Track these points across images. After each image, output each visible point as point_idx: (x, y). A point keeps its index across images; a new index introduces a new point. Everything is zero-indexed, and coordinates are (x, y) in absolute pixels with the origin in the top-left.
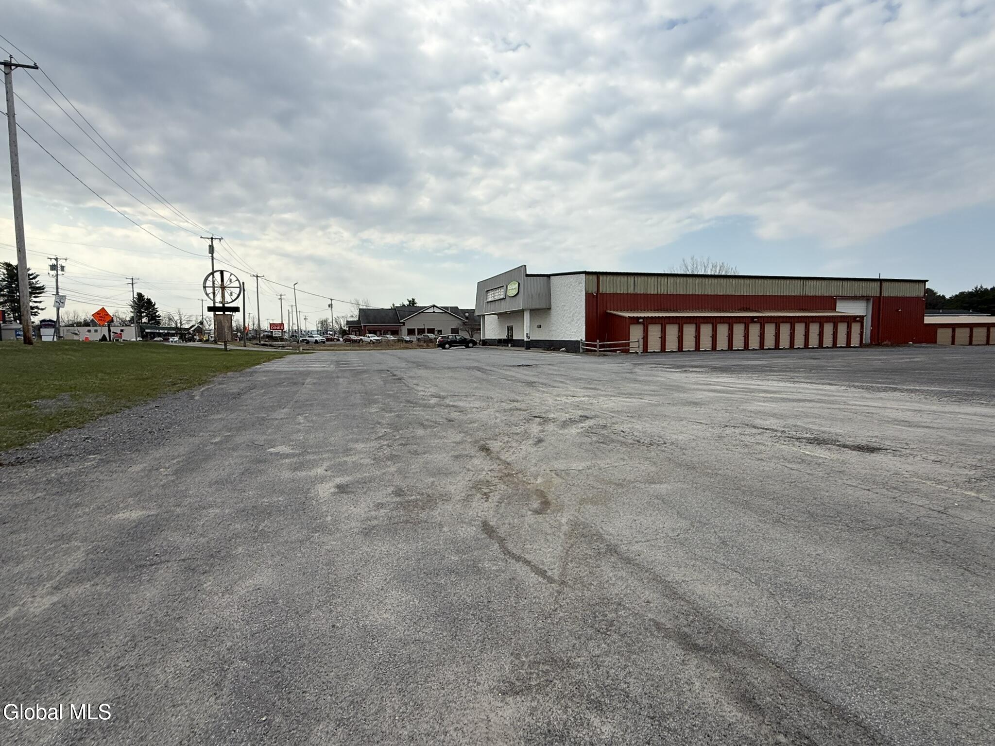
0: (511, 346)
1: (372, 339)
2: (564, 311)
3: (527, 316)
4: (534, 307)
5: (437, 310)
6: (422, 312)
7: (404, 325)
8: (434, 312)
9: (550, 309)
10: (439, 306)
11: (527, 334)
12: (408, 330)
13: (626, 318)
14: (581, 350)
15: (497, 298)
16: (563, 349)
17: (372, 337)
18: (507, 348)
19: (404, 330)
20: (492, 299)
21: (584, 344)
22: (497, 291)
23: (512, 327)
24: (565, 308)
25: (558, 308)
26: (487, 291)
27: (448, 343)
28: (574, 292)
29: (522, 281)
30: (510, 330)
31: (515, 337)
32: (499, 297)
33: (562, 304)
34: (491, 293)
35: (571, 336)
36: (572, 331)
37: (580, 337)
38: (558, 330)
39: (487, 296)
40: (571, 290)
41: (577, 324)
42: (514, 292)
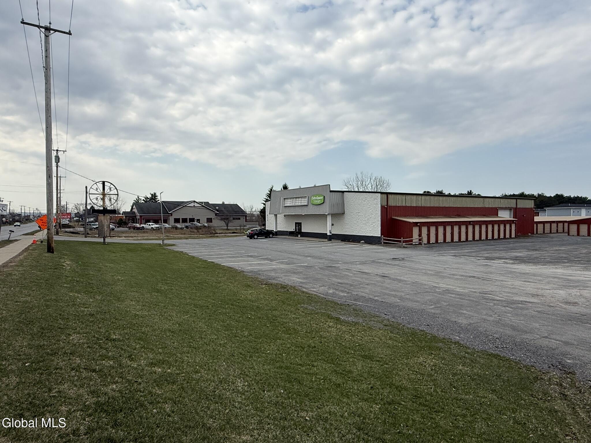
0: (301, 236)
1: (153, 226)
2: (359, 216)
3: (329, 218)
4: (335, 212)
5: (196, 205)
6: (185, 206)
7: (172, 215)
8: (194, 206)
9: (344, 213)
10: (197, 201)
11: (330, 230)
12: (175, 219)
13: (410, 222)
14: (383, 243)
15: (297, 204)
16: (363, 241)
17: (152, 225)
18: (296, 238)
19: (172, 219)
20: (291, 205)
21: (384, 239)
22: (298, 200)
23: (301, 223)
24: (359, 214)
25: (353, 214)
26: (284, 199)
27: (256, 234)
28: (369, 204)
29: (328, 195)
30: (299, 225)
31: (303, 230)
32: (300, 204)
33: (357, 211)
34: (289, 200)
35: (366, 233)
36: (368, 229)
37: (376, 234)
38: (352, 228)
39: (284, 202)
40: (365, 202)
41: (372, 226)
42: (319, 202)
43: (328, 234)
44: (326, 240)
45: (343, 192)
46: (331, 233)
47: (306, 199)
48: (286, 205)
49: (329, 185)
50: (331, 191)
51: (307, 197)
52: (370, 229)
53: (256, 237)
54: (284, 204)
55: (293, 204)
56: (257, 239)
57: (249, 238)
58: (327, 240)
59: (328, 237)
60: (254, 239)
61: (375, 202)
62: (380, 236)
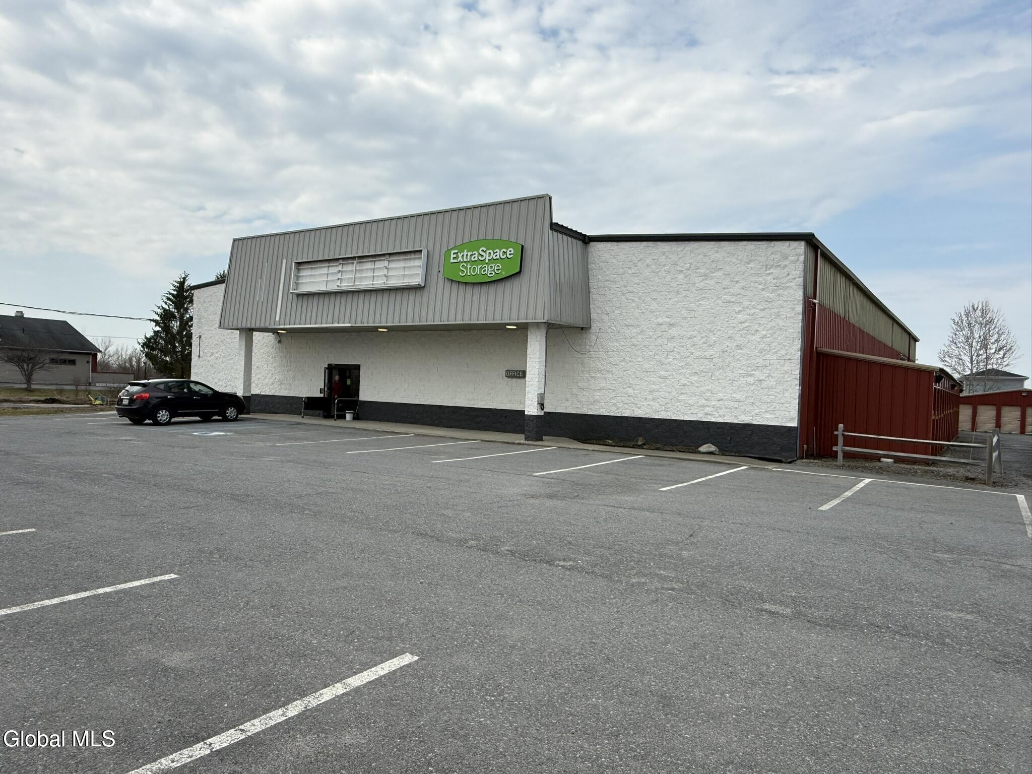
0: (358, 418)
2: (670, 339)
3: (535, 342)
11: (539, 396)
15: (365, 284)
20: (332, 287)
22: (369, 266)
23: (358, 367)
24: (674, 331)
25: (635, 331)
26: (299, 264)
27: (164, 404)
28: (736, 289)
31: (366, 394)
32: (379, 283)
33: (660, 320)
34: (325, 271)
35: (708, 409)
36: (721, 395)
37: (769, 416)
38: (630, 391)
39: (298, 277)
40: (712, 282)
41: (751, 380)
42: (491, 272)
43: (532, 409)
44: (520, 438)
45: (586, 240)
46: (542, 406)
47: (418, 263)
48: (304, 289)
49: (550, 198)
50: (557, 228)
51: (424, 253)
52: (737, 396)
53: (163, 415)
54: (297, 284)
55: (346, 286)
56: (169, 423)
57: (126, 420)
58: (523, 436)
59: (532, 426)
60: (157, 423)
61: (770, 278)
62: (794, 424)
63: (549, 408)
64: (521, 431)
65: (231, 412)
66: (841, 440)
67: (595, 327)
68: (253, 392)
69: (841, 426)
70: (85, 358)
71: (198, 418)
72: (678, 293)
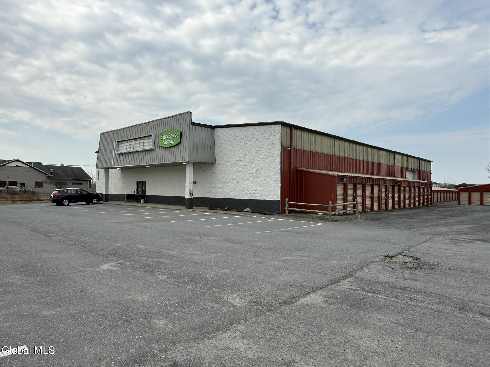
0: (144, 202)
2: (240, 166)
3: (189, 172)
4: (199, 160)
9: (213, 163)
11: (190, 191)
13: (332, 176)
14: (287, 212)
15: (137, 149)
16: (248, 209)
18: (137, 204)
20: (128, 151)
21: (290, 205)
22: (138, 142)
23: (145, 182)
24: (241, 163)
25: (229, 163)
26: (118, 142)
27: (66, 198)
28: (260, 146)
29: (187, 130)
30: (141, 185)
31: (148, 193)
32: (141, 148)
33: (237, 159)
34: (126, 144)
35: (252, 194)
36: (256, 189)
37: (271, 196)
38: (228, 188)
39: (118, 147)
40: (252, 143)
41: (265, 182)
42: (172, 143)
43: (187, 196)
44: (184, 208)
45: (213, 128)
46: (191, 194)
47: (151, 140)
48: (120, 152)
49: (191, 113)
50: (193, 124)
51: (153, 136)
52: (260, 188)
53: (66, 202)
54: (118, 150)
55: (131, 150)
56: (68, 205)
57: (55, 204)
58: (185, 207)
59: (187, 203)
60: (64, 205)
61: (270, 140)
62: (279, 199)
63: (194, 196)
64: (184, 205)
65: (95, 200)
66: (287, 205)
67: (217, 162)
68: (110, 193)
69: (287, 199)
70: (86, 182)
71: (84, 203)
72: (242, 148)
